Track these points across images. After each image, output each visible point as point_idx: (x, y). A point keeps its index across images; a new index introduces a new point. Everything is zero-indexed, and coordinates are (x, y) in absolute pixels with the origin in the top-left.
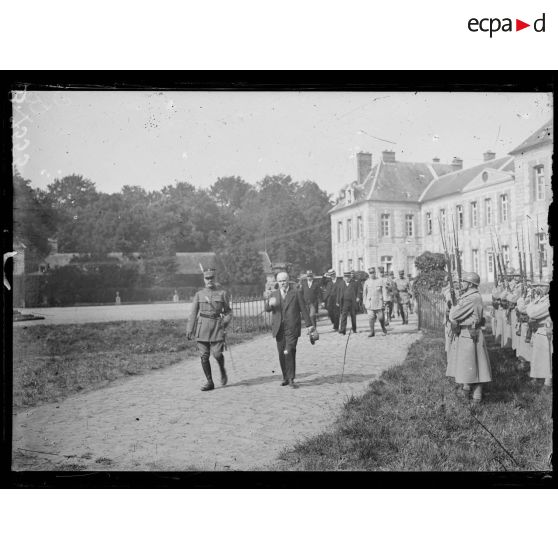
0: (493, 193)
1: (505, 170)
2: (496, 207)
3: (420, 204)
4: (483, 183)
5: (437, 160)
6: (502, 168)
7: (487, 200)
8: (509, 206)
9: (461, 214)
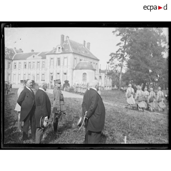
0: (36, 61)
1: (39, 55)
2: (36, 65)
3: (13, 60)
4: (33, 58)
5: (15, 48)
6: (37, 55)
7: (33, 62)
8: (40, 65)
9: (25, 65)
